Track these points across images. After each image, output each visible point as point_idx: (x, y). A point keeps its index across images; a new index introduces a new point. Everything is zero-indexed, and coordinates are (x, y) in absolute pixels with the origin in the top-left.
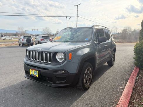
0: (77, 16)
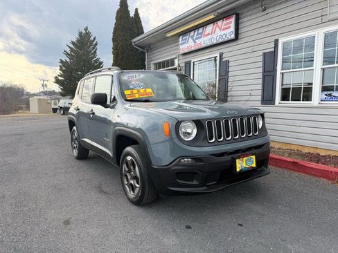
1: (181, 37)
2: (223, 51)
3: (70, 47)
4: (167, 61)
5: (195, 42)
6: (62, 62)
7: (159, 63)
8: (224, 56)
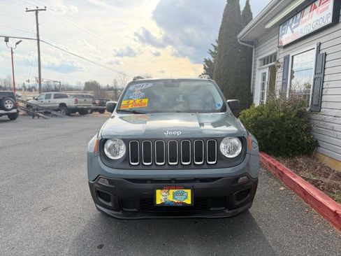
0: (38, 40)
1: (281, 27)
2: (321, 40)
3: (214, 46)
4: (271, 56)
5: (293, 32)
6: (206, 61)
7: (264, 59)
8: (322, 47)
